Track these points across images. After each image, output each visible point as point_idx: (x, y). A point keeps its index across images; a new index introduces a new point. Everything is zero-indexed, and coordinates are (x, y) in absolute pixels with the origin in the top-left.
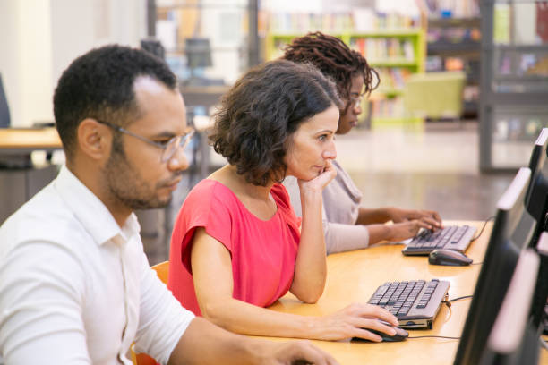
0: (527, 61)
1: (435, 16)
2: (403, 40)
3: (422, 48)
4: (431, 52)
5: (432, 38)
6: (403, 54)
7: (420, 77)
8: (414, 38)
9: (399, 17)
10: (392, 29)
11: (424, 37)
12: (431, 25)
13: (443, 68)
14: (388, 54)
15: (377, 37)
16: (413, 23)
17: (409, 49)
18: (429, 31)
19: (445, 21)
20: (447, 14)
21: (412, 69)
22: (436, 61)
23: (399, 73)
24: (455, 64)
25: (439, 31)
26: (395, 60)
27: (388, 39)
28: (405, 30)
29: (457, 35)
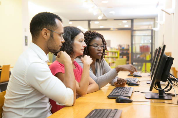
0: (138, 56)
1: (121, 48)
2: (115, 53)
3: (119, 54)
4: (120, 55)
5: (121, 52)
6: (115, 55)
7: (119, 59)
8: (117, 52)
9: (115, 49)
10: (113, 50)
11: (119, 52)
12: (120, 50)
13: (123, 57)
14: (113, 55)
15: (111, 52)
16: (117, 50)
17: (116, 54)
18: (120, 51)
19: (123, 49)
20: (123, 48)
21: (117, 58)
22: (121, 56)
23: (115, 58)
24: (125, 57)
25: (122, 51)
26: (114, 56)
27: (113, 52)
28: (116, 51)
29: (125, 52)
